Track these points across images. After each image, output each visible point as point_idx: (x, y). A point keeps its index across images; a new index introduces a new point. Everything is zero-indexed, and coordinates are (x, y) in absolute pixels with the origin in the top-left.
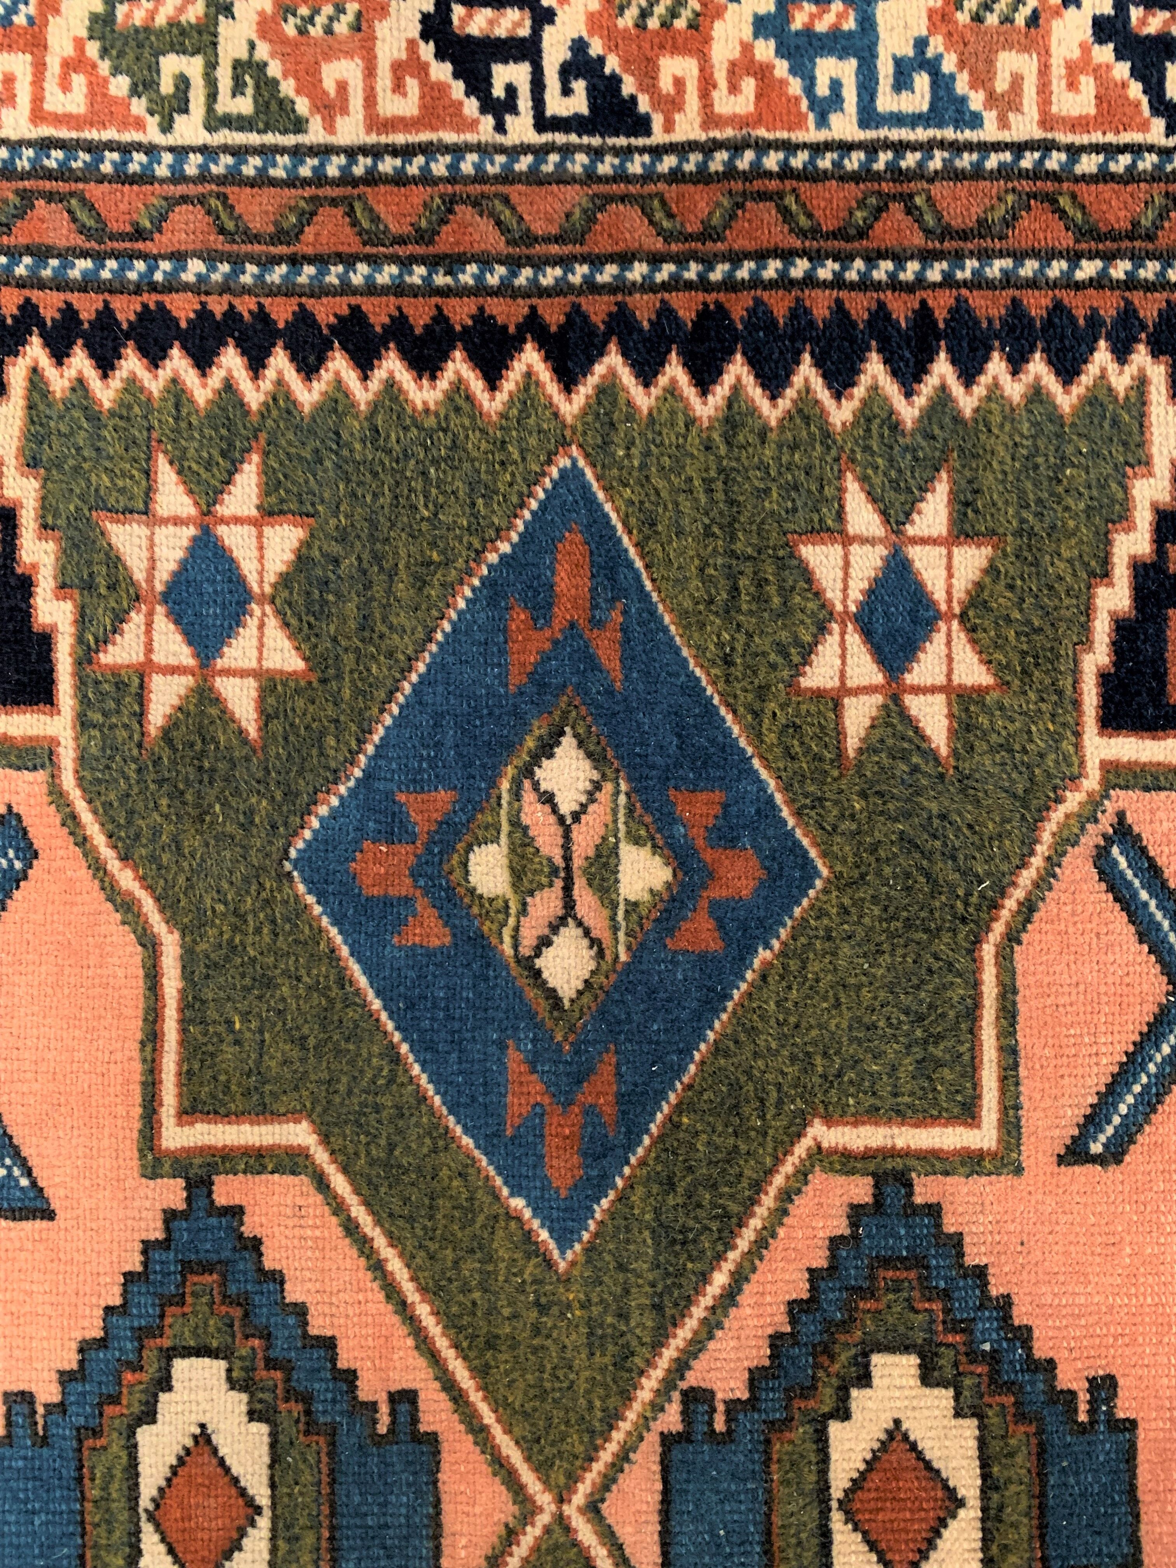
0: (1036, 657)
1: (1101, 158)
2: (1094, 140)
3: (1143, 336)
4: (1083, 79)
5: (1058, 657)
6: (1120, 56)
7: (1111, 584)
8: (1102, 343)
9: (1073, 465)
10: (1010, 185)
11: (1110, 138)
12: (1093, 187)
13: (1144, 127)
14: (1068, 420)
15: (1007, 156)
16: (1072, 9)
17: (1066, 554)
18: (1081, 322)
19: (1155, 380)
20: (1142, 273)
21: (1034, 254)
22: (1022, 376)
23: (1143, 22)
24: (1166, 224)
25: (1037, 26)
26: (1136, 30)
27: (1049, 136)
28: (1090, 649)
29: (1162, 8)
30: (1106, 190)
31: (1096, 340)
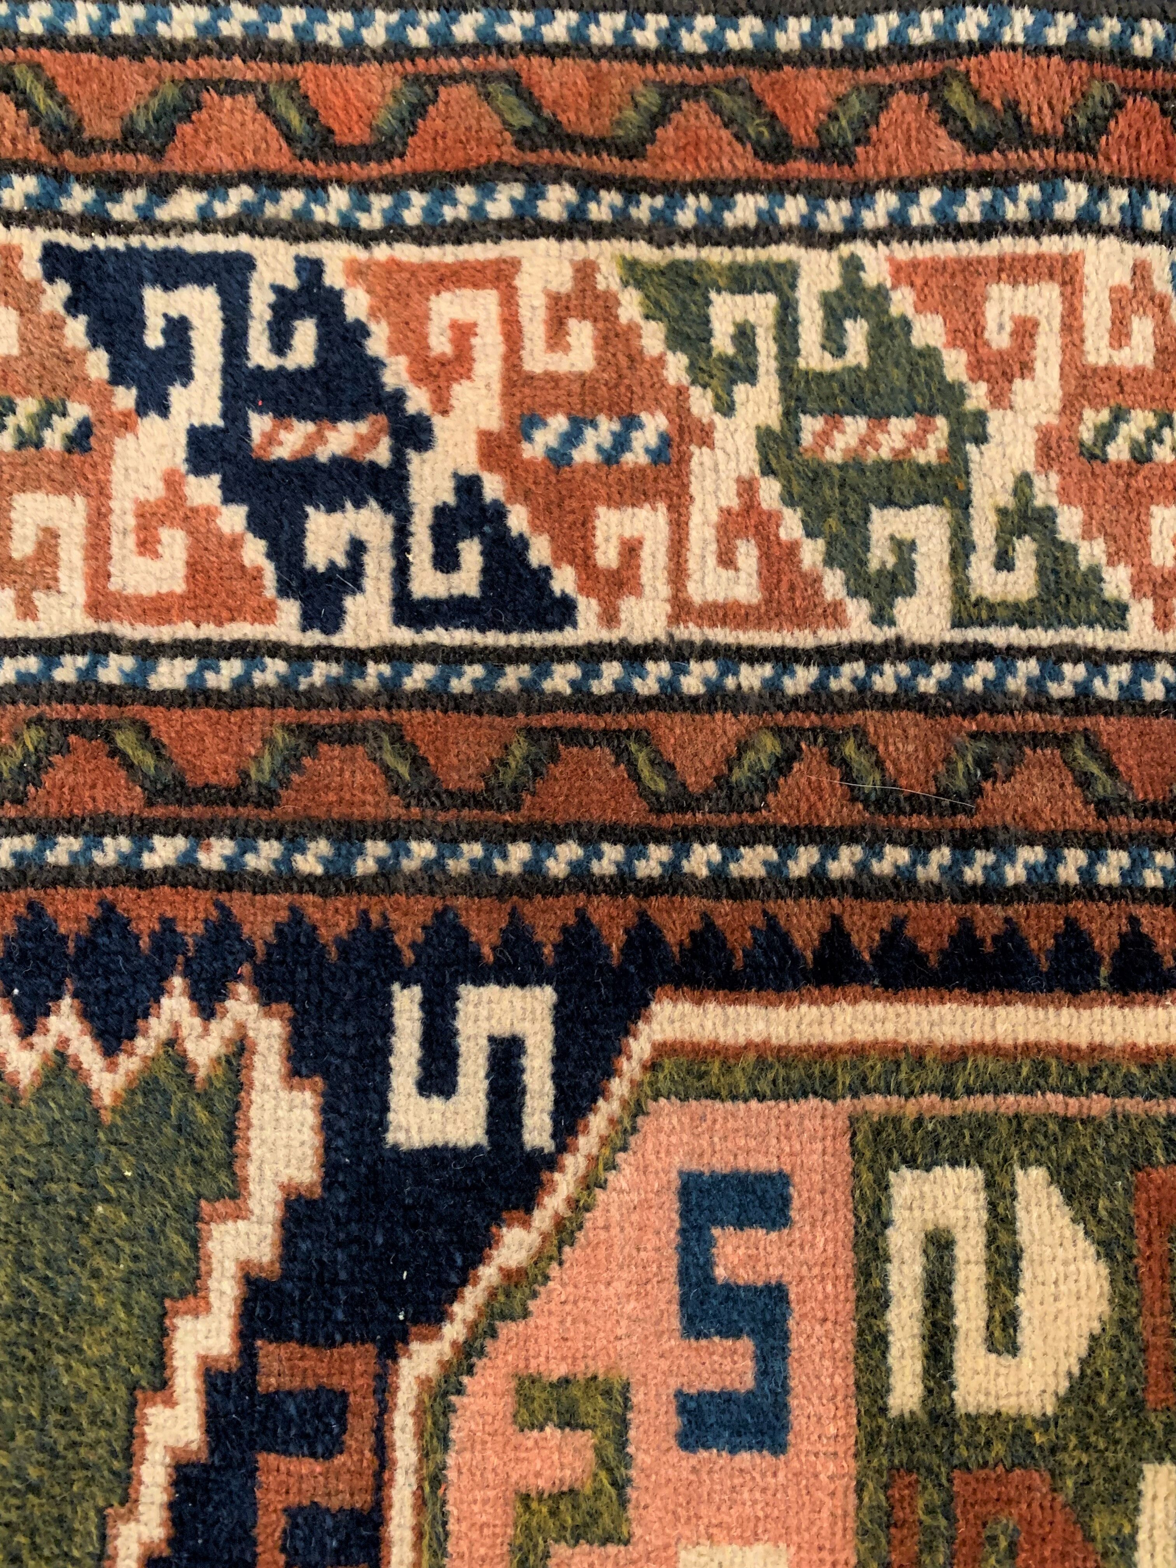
0: (32, 1533)
1: (191, 665)
2: (180, 635)
3: (245, 969)
4: (165, 534)
5: (70, 1533)
6: (230, 496)
7: (170, 1403)
8: (177, 982)
9: (108, 1200)
10: (35, 711)
11: (209, 631)
12: (177, 713)
13: (266, 613)
14: (107, 1117)
15: (32, 664)
16: (153, 420)
17: (93, 1352)
18: (145, 943)
19: (262, 1047)
20: (252, 861)
21: (73, 827)
22: (36, 1039)
23: (271, 439)
24: (295, 777)
25: (86, 449)
26: (257, 453)
27: (105, 628)
28: (131, 1515)
29: (302, 417)
30: (196, 717)
31: (165, 977)
